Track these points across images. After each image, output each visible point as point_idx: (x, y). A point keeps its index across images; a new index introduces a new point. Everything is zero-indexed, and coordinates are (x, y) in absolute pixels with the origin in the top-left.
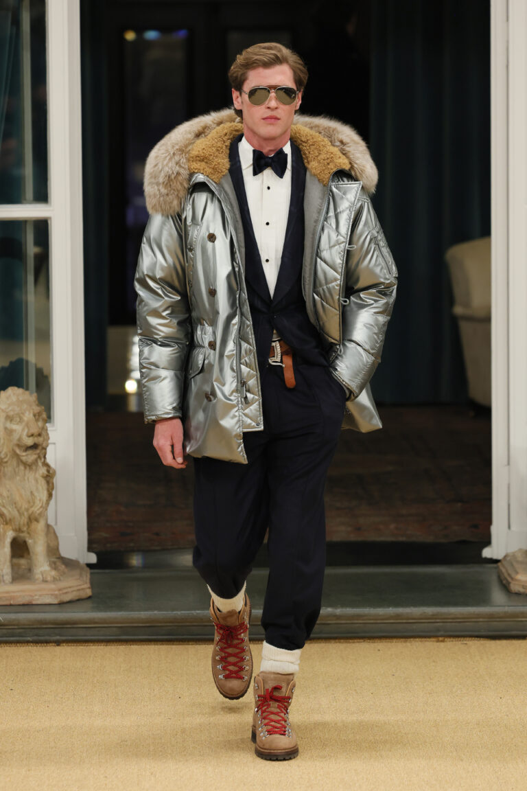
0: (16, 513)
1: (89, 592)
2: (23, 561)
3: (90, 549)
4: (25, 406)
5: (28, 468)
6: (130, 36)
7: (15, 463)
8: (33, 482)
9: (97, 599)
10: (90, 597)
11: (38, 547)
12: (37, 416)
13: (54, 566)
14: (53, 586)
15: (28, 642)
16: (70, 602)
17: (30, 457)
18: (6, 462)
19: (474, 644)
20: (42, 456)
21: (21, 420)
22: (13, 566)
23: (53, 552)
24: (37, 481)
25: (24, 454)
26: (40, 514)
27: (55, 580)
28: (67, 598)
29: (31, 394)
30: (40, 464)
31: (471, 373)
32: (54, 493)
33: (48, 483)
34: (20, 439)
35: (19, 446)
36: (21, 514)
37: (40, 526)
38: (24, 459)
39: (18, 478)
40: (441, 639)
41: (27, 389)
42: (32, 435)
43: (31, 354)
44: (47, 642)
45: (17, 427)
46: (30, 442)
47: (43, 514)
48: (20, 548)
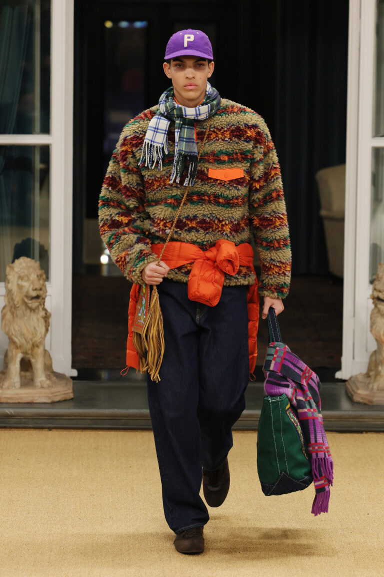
0: (23, 341)
1: (71, 396)
2: (28, 374)
3: (73, 367)
4: (31, 270)
5: (32, 311)
6: (109, 24)
7: (24, 308)
8: (36, 320)
9: (78, 400)
10: (72, 399)
11: (39, 365)
12: (39, 277)
13: (48, 377)
14: (47, 391)
15: (30, 428)
16: (59, 402)
17: (34, 304)
18: (18, 307)
20: (42, 303)
21: (29, 279)
22: (21, 377)
23: (48, 368)
24: (38, 320)
25: (30, 302)
26: (40, 342)
27: (49, 387)
28: (57, 399)
29: (36, 262)
30: (41, 309)
31: (331, 256)
32: (49, 328)
33: (46, 322)
35: (27, 296)
36: (27, 342)
37: (40, 351)
38: (30, 305)
39: (26, 318)
41: (33, 258)
42: (36, 290)
43: (36, 236)
44: (43, 428)
45: (25, 284)
46: (34, 294)
47: (42, 342)
48: (26, 365)
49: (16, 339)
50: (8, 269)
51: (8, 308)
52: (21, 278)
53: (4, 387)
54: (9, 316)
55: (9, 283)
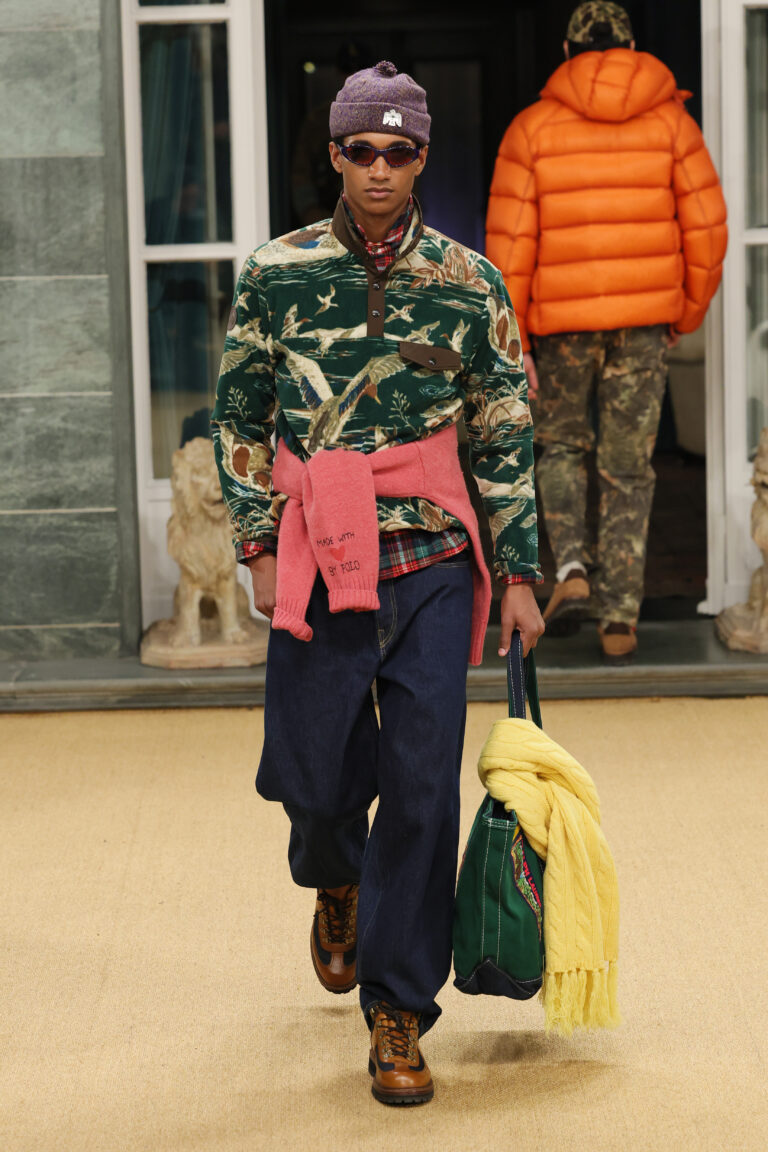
0: (203, 571)
2: (212, 622)
4: (212, 458)
5: (216, 523)
7: (202, 517)
8: (222, 538)
11: (228, 607)
13: (244, 626)
14: (244, 648)
15: (218, 707)
17: (217, 512)
18: (193, 518)
19: (691, 705)
21: (208, 473)
22: (201, 627)
24: (225, 537)
25: (212, 509)
26: (230, 572)
27: (245, 642)
28: (259, 661)
34: (207, 493)
35: (206, 500)
36: (209, 572)
37: (229, 585)
38: (212, 514)
39: (206, 534)
40: (655, 699)
44: (238, 707)
45: (204, 481)
46: (217, 496)
47: (232, 572)
48: (209, 609)
49: (192, 569)
50: (175, 459)
51: (178, 519)
52: (196, 471)
53: (176, 643)
54: (179, 531)
55: (177, 479)
